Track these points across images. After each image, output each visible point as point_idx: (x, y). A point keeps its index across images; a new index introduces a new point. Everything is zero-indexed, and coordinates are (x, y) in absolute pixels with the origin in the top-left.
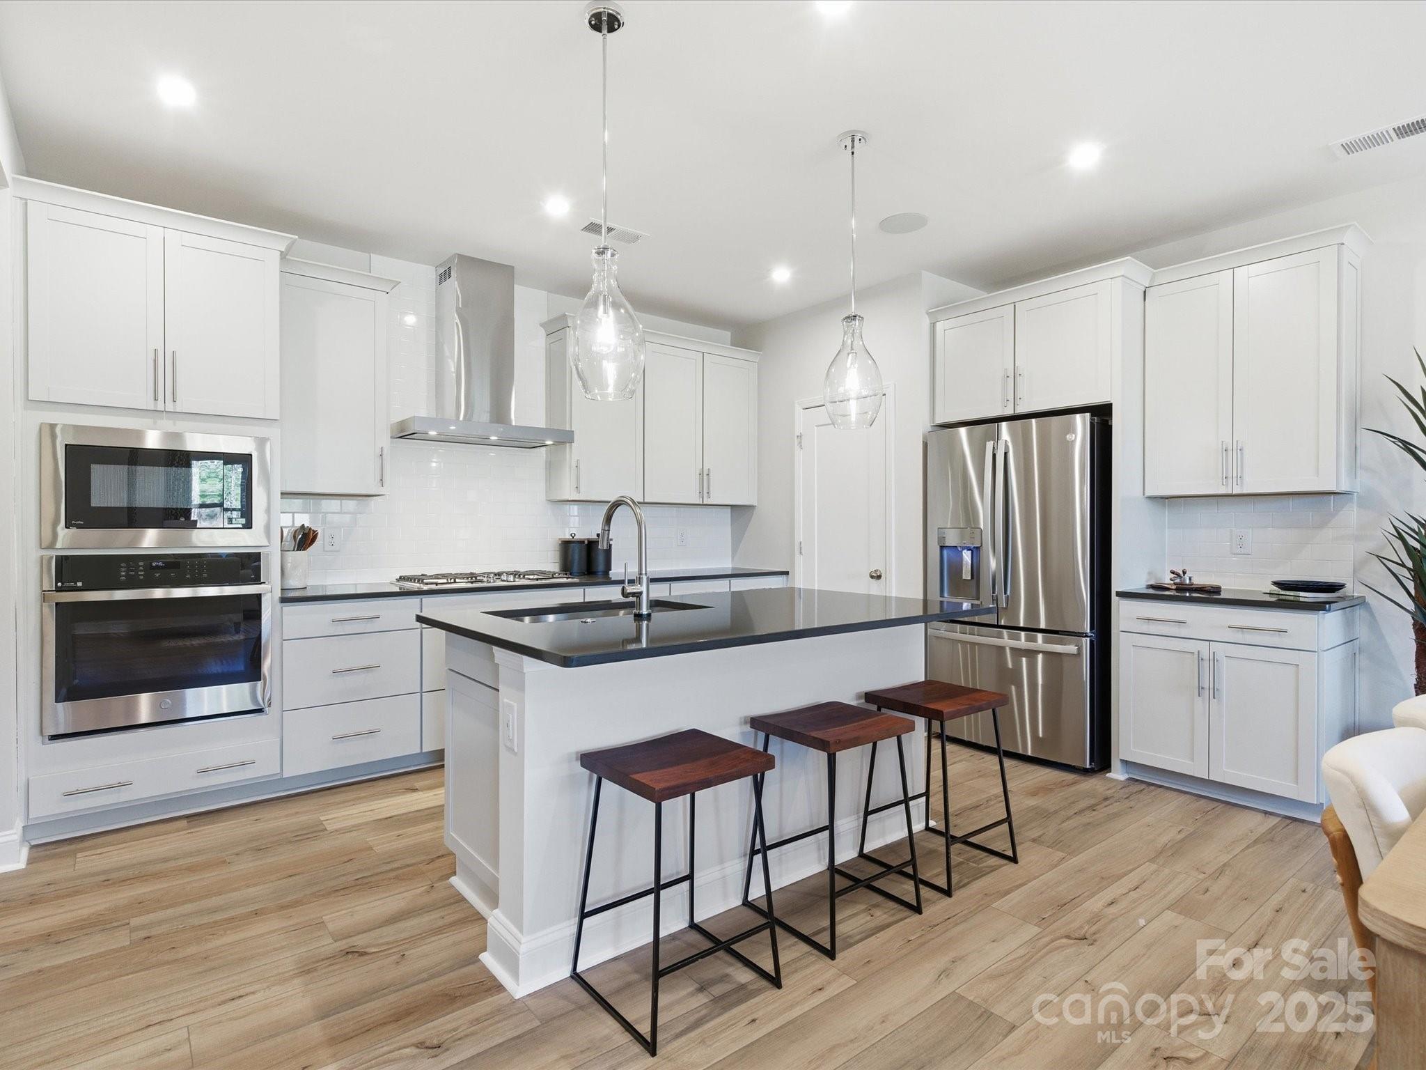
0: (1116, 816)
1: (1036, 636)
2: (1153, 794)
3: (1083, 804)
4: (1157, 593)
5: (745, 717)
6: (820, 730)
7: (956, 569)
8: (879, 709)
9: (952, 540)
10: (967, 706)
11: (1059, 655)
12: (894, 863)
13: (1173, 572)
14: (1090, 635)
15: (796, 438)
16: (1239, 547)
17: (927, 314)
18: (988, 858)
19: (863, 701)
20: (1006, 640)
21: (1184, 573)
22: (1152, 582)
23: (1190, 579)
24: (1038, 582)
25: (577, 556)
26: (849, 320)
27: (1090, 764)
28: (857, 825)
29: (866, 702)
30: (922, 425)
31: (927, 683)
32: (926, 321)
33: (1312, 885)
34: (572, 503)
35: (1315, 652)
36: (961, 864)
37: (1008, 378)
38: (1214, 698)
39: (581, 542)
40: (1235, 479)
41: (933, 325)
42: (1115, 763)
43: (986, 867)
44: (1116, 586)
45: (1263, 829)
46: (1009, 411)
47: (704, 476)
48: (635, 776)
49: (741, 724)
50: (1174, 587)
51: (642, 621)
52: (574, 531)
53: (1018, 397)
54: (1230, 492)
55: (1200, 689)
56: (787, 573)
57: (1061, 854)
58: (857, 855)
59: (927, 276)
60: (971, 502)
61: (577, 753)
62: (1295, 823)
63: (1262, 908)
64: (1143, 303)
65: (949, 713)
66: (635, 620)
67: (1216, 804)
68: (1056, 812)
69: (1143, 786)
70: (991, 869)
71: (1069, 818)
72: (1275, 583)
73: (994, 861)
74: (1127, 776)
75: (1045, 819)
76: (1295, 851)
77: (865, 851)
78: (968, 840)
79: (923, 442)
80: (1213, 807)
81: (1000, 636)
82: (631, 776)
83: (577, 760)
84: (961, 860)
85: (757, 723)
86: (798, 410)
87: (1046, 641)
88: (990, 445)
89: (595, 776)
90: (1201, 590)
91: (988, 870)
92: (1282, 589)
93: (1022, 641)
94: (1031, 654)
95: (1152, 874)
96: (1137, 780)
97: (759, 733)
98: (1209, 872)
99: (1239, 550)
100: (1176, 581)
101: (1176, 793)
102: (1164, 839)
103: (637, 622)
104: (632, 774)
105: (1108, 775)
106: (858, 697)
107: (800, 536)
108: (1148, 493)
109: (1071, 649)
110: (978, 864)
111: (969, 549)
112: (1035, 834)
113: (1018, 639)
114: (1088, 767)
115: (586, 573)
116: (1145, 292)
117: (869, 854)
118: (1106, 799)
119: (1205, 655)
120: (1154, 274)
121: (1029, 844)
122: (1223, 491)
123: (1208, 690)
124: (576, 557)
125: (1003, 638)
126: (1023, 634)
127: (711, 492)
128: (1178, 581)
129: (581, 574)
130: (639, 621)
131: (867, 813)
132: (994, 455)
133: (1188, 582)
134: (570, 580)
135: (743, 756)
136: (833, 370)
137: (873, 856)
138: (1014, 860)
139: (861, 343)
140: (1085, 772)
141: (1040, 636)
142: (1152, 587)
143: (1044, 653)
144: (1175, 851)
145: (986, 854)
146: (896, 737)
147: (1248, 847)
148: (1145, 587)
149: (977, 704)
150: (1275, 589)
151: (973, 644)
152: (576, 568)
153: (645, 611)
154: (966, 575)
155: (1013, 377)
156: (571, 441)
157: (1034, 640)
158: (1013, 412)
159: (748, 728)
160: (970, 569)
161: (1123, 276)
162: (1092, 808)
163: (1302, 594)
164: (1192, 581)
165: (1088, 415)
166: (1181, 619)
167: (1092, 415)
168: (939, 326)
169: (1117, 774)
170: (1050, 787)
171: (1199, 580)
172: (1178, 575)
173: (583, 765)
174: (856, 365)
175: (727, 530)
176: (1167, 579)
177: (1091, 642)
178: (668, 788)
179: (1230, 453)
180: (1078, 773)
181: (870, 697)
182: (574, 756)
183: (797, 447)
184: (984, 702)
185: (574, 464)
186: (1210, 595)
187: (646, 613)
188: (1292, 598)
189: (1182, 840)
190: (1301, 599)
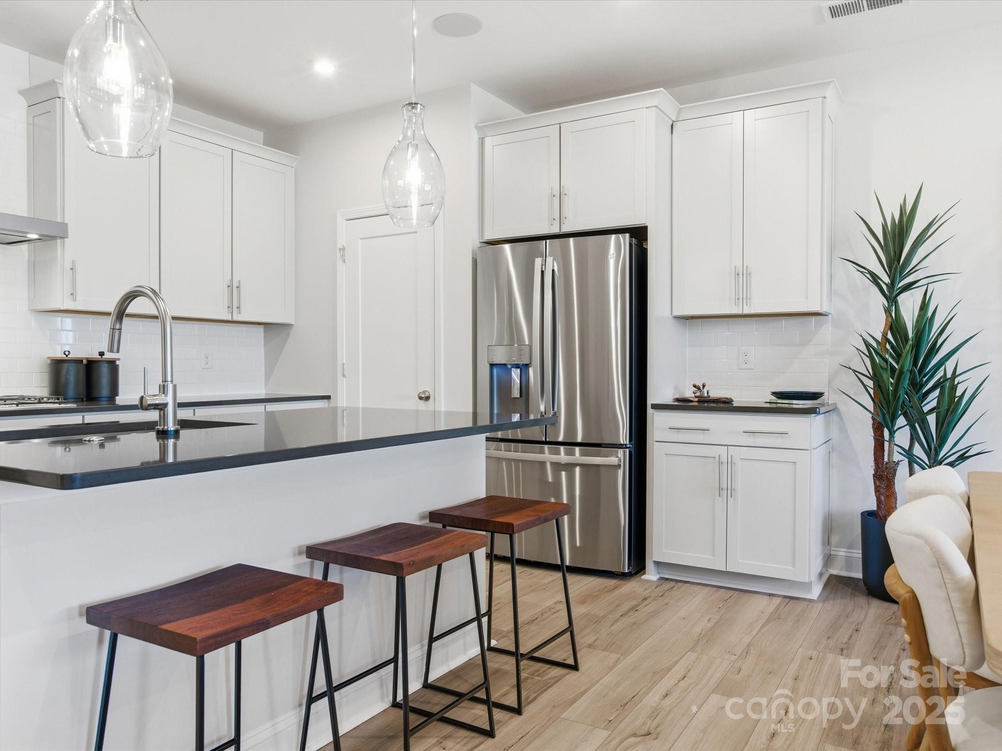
0: (655, 614)
1: (574, 450)
2: (681, 590)
3: (626, 607)
4: (682, 405)
5: (300, 547)
6: (390, 552)
7: (504, 387)
8: (444, 527)
9: (500, 357)
10: (536, 517)
11: (597, 466)
12: (463, 688)
13: (695, 386)
14: (628, 446)
15: (338, 250)
16: (746, 362)
17: (476, 128)
18: (550, 670)
19: (427, 521)
20: (547, 455)
21: (704, 386)
22: (677, 396)
23: (708, 393)
24: (576, 398)
25: (72, 376)
26: (410, 108)
27: (629, 569)
28: (420, 654)
29: (430, 521)
30: (471, 241)
31: (489, 499)
32: (475, 136)
33: (815, 652)
34: (64, 315)
35: (807, 450)
36: (527, 678)
37: (554, 198)
38: (731, 497)
39: (79, 361)
40: (745, 301)
41: (482, 141)
42: (650, 565)
43: (549, 679)
44: (652, 399)
45: (771, 609)
46: (555, 230)
47: (233, 288)
48: (166, 627)
49: (294, 555)
50: (696, 399)
51: (167, 439)
52: (67, 348)
53: (563, 215)
54: (740, 312)
55: (720, 489)
56: (328, 398)
57: (614, 656)
58: (421, 686)
59: (476, 91)
60: (515, 323)
61: (81, 607)
62: (792, 601)
63: (784, 679)
64: (671, 135)
65: (519, 525)
66: (158, 438)
67: (733, 592)
68: (604, 617)
69: (673, 584)
70: (556, 679)
71: (617, 621)
72: (774, 394)
73: (557, 671)
74: (658, 576)
75: (596, 624)
76: (797, 625)
77: (431, 679)
78: (533, 655)
79: (473, 258)
80: (730, 596)
81: (542, 452)
82: (160, 627)
83: (81, 615)
84: (527, 675)
85: (313, 552)
86: (341, 222)
87: (583, 454)
88: (538, 261)
89: (107, 634)
90: (717, 401)
91: (553, 681)
92: (779, 398)
93: (562, 456)
94: (569, 467)
95: (694, 662)
96: (667, 579)
97: (316, 562)
98: (738, 653)
99: (744, 366)
100: (696, 395)
101: (700, 587)
102: (698, 629)
103: (161, 441)
104: (161, 625)
105: (643, 577)
106: (422, 517)
107: (342, 357)
108: (676, 313)
109: (612, 460)
110: (543, 677)
111: (517, 366)
112: (590, 639)
113: (558, 453)
114: (627, 571)
115: (85, 399)
116: (672, 126)
117: (433, 684)
118: (645, 599)
119: (724, 459)
120: (681, 109)
121: (585, 650)
122: (735, 311)
123: (726, 491)
124: (72, 378)
125: (544, 454)
126: (562, 448)
127: (242, 306)
128: (698, 394)
129: (78, 400)
130: (163, 439)
131: (432, 639)
132: (542, 272)
133: (706, 395)
134: (63, 406)
135: (306, 589)
136: (392, 163)
137: (439, 684)
138: (575, 667)
139: (422, 133)
140: (623, 576)
141: (577, 449)
142: (678, 400)
143: (582, 466)
144: (706, 639)
145: (549, 666)
146: (468, 555)
147: (763, 626)
148: (672, 400)
149: (543, 515)
150: (774, 399)
151: (517, 461)
152: (71, 392)
153: (171, 426)
154: (516, 393)
155: (559, 196)
156: (64, 237)
157: (572, 454)
158: (559, 232)
159: (304, 559)
160: (519, 387)
161: (656, 106)
162: (635, 609)
163: (795, 402)
164: (709, 394)
165: (627, 235)
166: (705, 427)
167: (631, 237)
168: (488, 141)
169: (651, 575)
170: (595, 594)
171: (715, 394)
172: (699, 388)
173: (90, 621)
174: (417, 157)
175: (260, 353)
176: (689, 393)
177: (630, 453)
178: (214, 636)
179: (741, 276)
180: (618, 578)
181: (434, 516)
182: (76, 612)
183: (339, 262)
184: (549, 513)
185: (68, 266)
186: (724, 405)
187: (172, 429)
188: (786, 406)
189: (712, 628)
190: (795, 406)
